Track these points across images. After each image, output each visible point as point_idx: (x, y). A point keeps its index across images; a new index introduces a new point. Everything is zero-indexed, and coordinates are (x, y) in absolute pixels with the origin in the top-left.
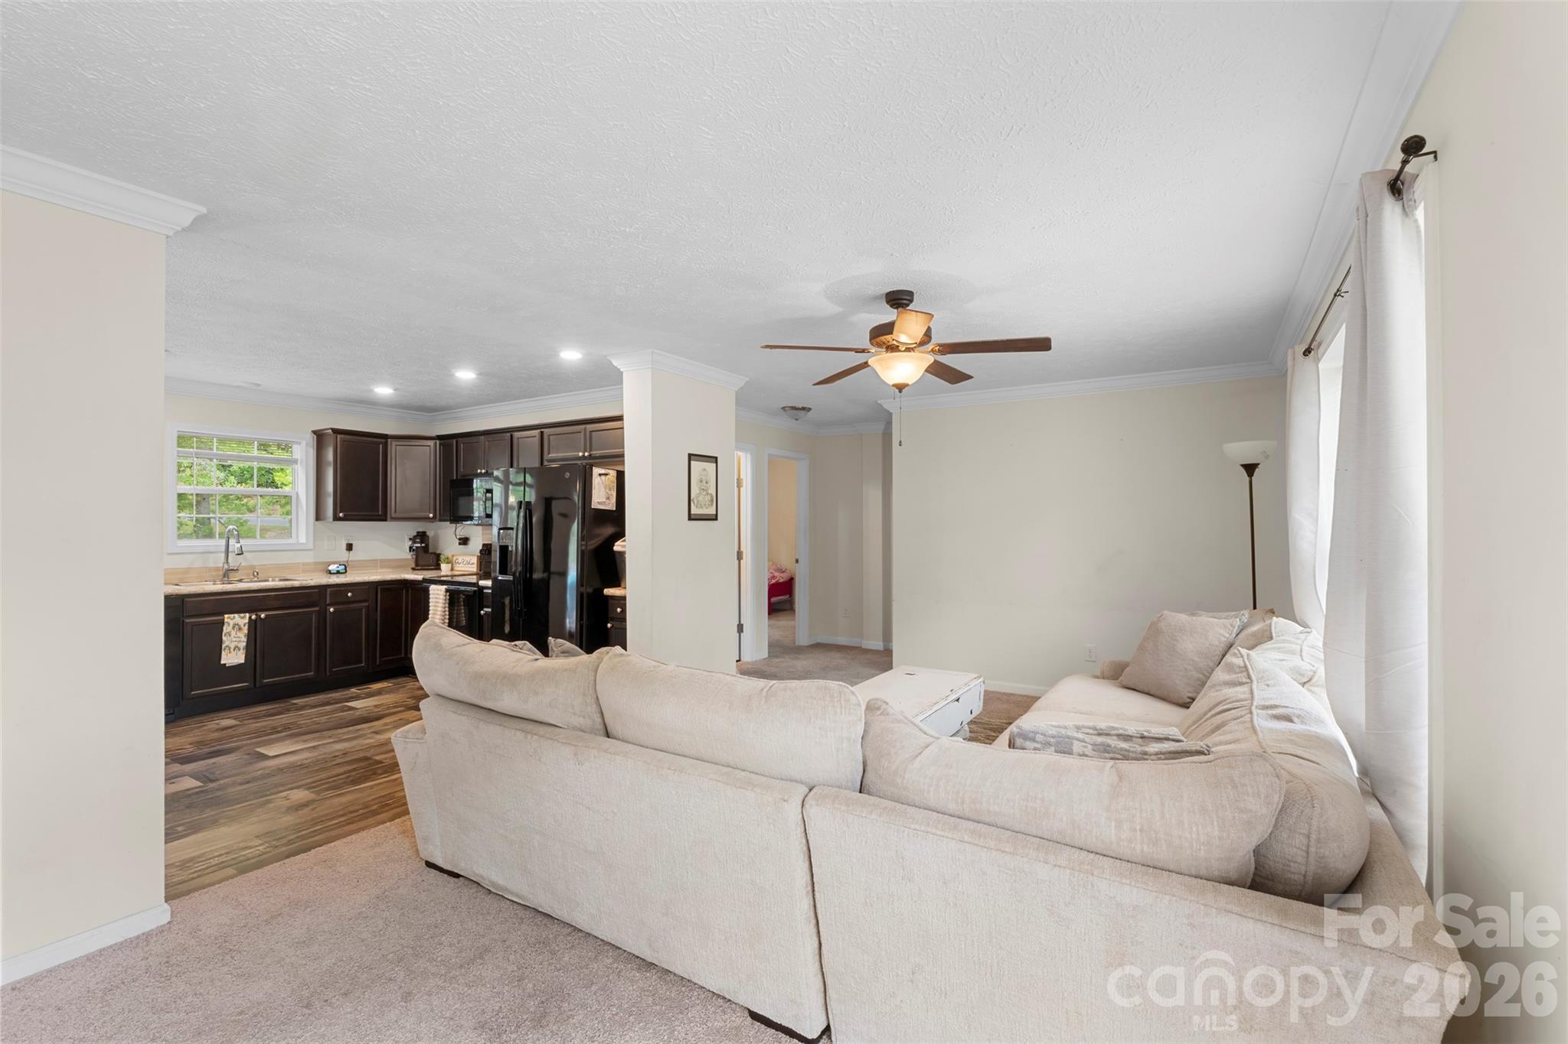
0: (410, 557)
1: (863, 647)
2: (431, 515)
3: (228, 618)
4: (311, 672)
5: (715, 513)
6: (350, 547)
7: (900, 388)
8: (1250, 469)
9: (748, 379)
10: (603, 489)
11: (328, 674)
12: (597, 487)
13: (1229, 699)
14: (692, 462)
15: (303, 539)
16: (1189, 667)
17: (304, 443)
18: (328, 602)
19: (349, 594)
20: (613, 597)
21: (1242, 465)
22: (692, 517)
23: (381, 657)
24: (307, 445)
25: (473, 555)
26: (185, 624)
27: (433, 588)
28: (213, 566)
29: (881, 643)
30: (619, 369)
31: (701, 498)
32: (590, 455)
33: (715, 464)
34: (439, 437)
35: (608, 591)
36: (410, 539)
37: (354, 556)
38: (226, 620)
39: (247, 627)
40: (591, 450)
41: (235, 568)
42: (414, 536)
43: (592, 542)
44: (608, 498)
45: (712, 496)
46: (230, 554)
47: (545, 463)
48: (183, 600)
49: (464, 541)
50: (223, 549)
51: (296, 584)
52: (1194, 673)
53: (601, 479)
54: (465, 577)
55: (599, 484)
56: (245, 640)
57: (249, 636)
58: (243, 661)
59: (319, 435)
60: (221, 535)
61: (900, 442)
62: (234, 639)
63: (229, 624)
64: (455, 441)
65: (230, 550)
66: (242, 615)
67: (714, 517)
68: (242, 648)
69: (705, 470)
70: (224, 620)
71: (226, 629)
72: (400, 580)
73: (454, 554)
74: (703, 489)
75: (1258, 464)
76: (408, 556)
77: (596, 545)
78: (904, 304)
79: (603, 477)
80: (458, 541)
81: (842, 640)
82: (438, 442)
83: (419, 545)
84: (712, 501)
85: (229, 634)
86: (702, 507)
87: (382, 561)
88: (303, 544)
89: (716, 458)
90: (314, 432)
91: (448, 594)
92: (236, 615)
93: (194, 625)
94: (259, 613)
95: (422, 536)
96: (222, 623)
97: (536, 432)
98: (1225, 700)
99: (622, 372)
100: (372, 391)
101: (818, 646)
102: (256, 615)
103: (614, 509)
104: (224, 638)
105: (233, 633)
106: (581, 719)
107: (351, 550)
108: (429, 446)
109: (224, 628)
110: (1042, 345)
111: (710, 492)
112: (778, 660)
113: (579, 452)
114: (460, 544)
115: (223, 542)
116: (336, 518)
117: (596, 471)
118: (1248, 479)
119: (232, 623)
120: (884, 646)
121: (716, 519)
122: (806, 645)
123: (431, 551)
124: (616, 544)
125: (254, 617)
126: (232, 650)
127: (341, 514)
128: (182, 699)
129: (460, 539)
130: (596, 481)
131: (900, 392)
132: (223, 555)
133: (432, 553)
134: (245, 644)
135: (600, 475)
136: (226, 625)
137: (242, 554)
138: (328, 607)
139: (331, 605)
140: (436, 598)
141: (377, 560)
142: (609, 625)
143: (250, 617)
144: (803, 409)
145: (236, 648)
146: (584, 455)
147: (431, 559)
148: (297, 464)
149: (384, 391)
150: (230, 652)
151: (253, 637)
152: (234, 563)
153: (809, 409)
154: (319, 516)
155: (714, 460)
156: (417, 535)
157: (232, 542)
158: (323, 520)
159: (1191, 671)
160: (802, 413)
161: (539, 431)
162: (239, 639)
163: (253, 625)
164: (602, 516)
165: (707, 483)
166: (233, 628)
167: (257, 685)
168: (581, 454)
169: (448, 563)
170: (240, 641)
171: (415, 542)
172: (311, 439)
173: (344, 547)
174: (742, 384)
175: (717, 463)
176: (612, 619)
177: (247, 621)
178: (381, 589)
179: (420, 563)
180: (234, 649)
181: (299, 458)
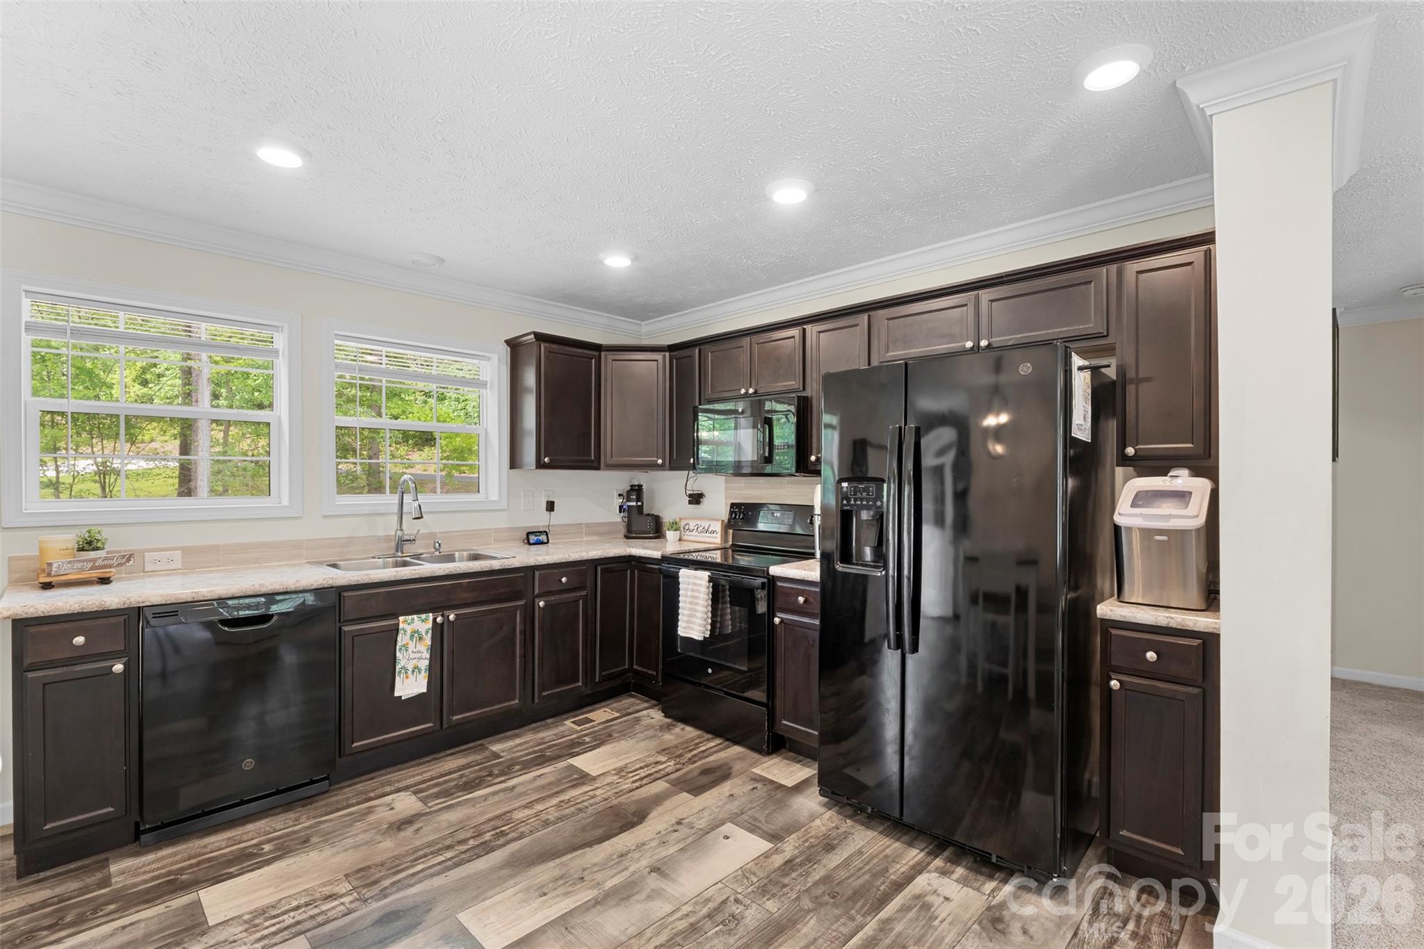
0: (619, 519)
2: (660, 461)
3: (403, 622)
4: (514, 699)
6: (551, 506)
10: (1081, 400)
11: (536, 701)
12: (1077, 394)
15: (494, 496)
17: (495, 357)
18: (537, 591)
19: (564, 580)
20: (1118, 624)
23: (602, 669)
24: (499, 361)
25: (714, 520)
26: (342, 633)
27: (685, 574)
28: (382, 534)
32: (989, 345)
34: (672, 348)
35: (1104, 611)
36: (620, 495)
37: (557, 518)
38: (401, 626)
39: (430, 635)
40: (992, 336)
41: (412, 537)
42: (628, 492)
44: (1085, 418)
46: (404, 517)
48: (340, 594)
49: (696, 499)
50: (396, 509)
51: (496, 565)
54: (707, 554)
55: (1078, 387)
56: (428, 656)
57: (432, 649)
58: (424, 690)
59: (514, 345)
60: (394, 489)
62: (412, 656)
63: (405, 631)
64: (697, 351)
65: (404, 511)
66: (423, 616)
68: (423, 668)
70: (398, 624)
71: (402, 639)
72: (624, 557)
73: (681, 516)
76: (617, 518)
80: (688, 499)
82: (667, 354)
83: (635, 504)
85: (406, 647)
87: (588, 525)
88: (495, 501)
90: (508, 342)
91: (711, 584)
92: (415, 616)
93: (355, 635)
94: (446, 613)
95: (637, 491)
96: (396, 630)
100: (601, 262)
102: (442, 616)
103: (1089, 439)
104: (398, 654)
105: (411, 646)
107: (553, 510)
108: (657, 361)
109: (399, 639)
113: (967, 341)
114: (690, 503)
115: (395, 499)
116: (540, 465)
117: (1075, 361)
119: (409, 629)
123: (645, 511)
125: (439, 619)
126: (410, 673)
127: (546, 459)
128: (340, 756)
129: (690, 496)
130: (1076, 380)
132: (395, 518)
133: (648, 515)
134: (427, 662)
135: (1079, 369)
136: (401, 632)
137: (422, 517)
138: (537, 600)
139: (540, 596)
140: (693, 590)
141: (583, 524)
142: (1114, 684)
143: (435, 620)
145: (416, 668)
146: (977, 346)
147: (649, 525)
148: (486, 388)
149: (618, 262)
150: (407, 677)
151: (438, 653)
152: (410, 528)
154: (515, 462)
156: (632, 490)
157: (408, 498)
158: (520, 467)
161: (865, 314)
162: (419, 655)
163: (438, 630)
166: (412, 637)
167: (445, 726)
168: (969, 345)
169: (676, 530)
170: (420, 659)
171: (629, 500)
172: (505, 351)
173: (544, 506)
176: (1117, 671)
177: (430, 625)
178: (601, 570)
179: (634, 528)
180: (413, 671)
181: (488, 379)
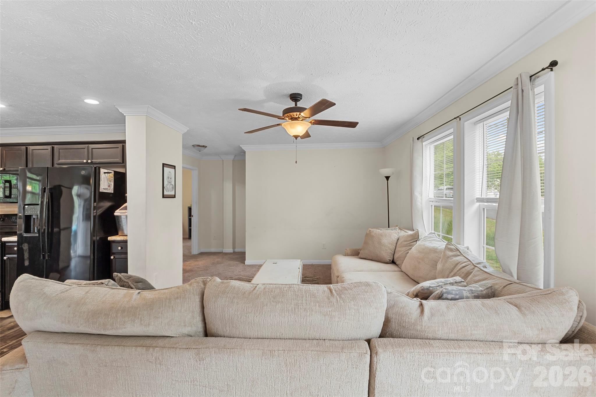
1: (224, 252)
5: (174, 194)
7: (296, 137)
8: (387, 178)
9: (189, 129)
10: (106, 181)
12: (103, 180)
13: (461, 262)
14: (164, 168)
16: (387, 249)
20: (114, 242)
21: (385, 177)
22: (165, 196)
29: (232, 250)
30: (123, 114)
31: (168, 187)
32: (92, 162)
33: (174, 170)
35: (110, 238)
40: (92, 159)
43: (100, 210)
44: (109, 186)
45: (173, 185)
47: (56, 166)
52: (389, 251)
53: (105, 175)
55: (104, 178)
61: (296, 161)
67: (174, 196)
69: (170, 172)
74: (169, 182)
75: (390, 176)
77: (101, 212)
78: (298, 100)
79: (106, 174)
81: (213, 250)
84: (173, 188)
86: (168, 191)
89: (175, 166)
97: (49, 147)
98: (460, 262)
99: (125, 116)
101: (202, 254)
103: (113, 192)
106: (190, 328)
110: (353, 125)
111: (172, 183)
112: (189, 262)
113: (84, 160)
117: (102, 171)
118: (387, 181)
120: (233, 250)
121: (175, 197)
122: (197, 254)
124: (116, 212)
130: (103, 176)
131: (296, 139)
135: (105, 173)
142: (112, 257)
144: (204, 146)
146: (87, 162)
153: (206, 147)
155: (174, 167)
159: (388, 250)
160: (203, 148)
161: (51, 146)
164: (104, 196)
165: (171, 179)
168: (85, 161)
174: (186, 131)
175: (175, 169)
176: (114, 254)
